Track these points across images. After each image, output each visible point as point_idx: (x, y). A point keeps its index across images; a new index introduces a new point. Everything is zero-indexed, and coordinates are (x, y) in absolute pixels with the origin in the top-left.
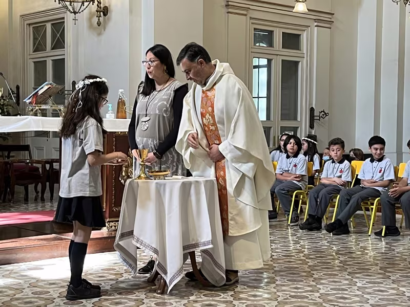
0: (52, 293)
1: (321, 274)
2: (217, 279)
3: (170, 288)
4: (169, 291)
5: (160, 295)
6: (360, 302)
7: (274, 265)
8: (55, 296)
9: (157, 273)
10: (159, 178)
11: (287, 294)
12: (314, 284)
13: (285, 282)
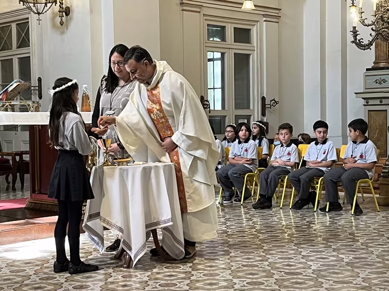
0: (28, 270)
1: (271, 246)
2: (177, 253)
3: (135, 263)
4: (134, 265)
5: (126, 269)
6: (304, 268)
7: (229, 240)
8: (32, 273)
9: (123, 250)
10: (123, 164)
11: (240, 264)
12: (264, 254)
13: (238, 254)
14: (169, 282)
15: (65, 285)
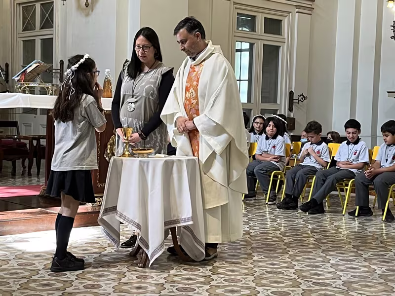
0: (37, 264)
1: (297, 251)
2: (197, 254)
3: (151, 262)
4: (150, 264)
5: (141, 269)
6: (333, 279)
7: (252, 242)
8: (41, 267)
9: (139, 248)
10: (143, 156)
11: (263, 270)
12: (290, 260)
13: (262, 258)
14: (187, 286)
15: (76, 283)
